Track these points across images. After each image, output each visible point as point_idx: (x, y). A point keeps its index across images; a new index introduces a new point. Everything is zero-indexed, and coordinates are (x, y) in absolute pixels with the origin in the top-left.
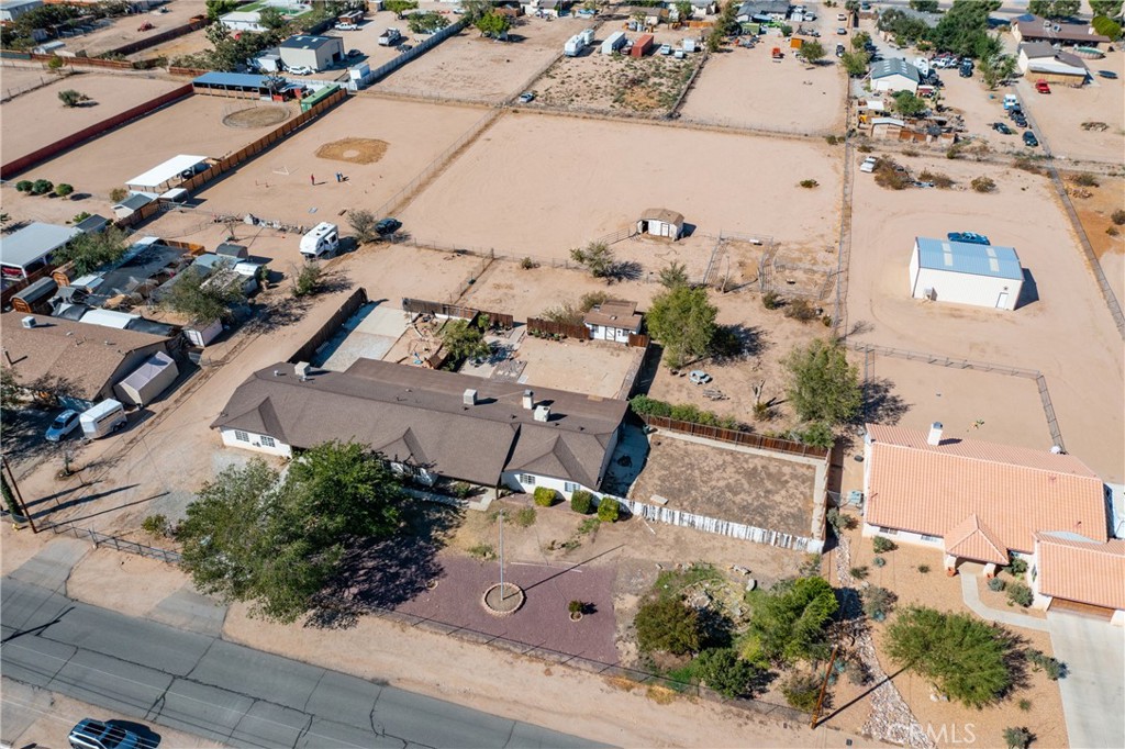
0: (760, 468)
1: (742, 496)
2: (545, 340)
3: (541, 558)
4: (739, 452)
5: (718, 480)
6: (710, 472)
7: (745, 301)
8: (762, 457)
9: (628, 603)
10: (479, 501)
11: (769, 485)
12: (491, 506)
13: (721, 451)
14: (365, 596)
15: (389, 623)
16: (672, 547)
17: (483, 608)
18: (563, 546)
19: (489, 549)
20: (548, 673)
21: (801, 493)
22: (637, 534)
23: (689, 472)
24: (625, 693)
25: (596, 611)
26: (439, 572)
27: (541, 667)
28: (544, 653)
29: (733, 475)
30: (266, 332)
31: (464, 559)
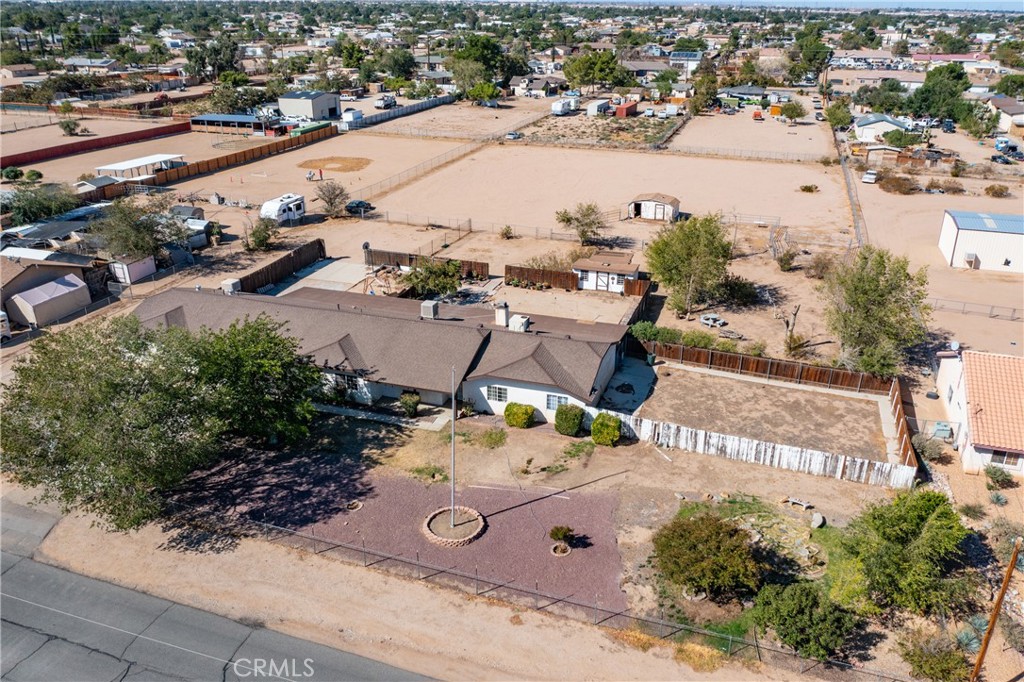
0: (803, 402)
1: (785, 427)
3: (512, 482)
4: (773, 386)
5: (750, 411)
6: (737, 403)
8: (804, 392)
9: (640, 537)
10: (433, 421)
11: (819, 418)
12: (447, 426)
13: (750, 385)
14: (255, 515)
15: (283, 550)
16: (696, 476)
17: (423, 535)
18: (543, 470)
19: (440, 470)
20: (516, 621)
21: (865, 427)
22: (645, 460)
23: (711, 402)
24: (640, 654)
25: (591, 544)
26: (367, 492)
27: (506, 612)
28: (510, 595)
29: (768, 407)
31: (403, 479)
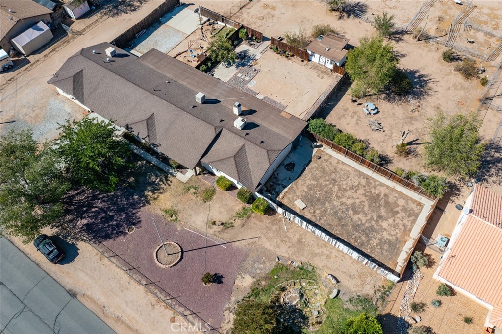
0: (382, 196)
1: (360, 216)
2: (279, 55)
3: (204, 229)
4: (372, 179)
5: (349, 198)
6: (345, 190)
7: (430, 51)
8: (388, 187)
9: (245, 282)
10: (184, 174)
11: (383, 211)
12: (190, 180)
13: (361, 174)
14: (88, 228)
15: (96, 251)
16: (293, 245)
17: (153, 257)
18: (222, 224)
19: (175, 212)
20: (173, 320)
21: (404, 225)
22: (274, 228)
23: (331, 186)
25: (222, 282)
26: (137, 223)
27: (170, 313)
28: (176, 304)
29: (360, 196)
30: (113, 16)
31: (157, 216)
